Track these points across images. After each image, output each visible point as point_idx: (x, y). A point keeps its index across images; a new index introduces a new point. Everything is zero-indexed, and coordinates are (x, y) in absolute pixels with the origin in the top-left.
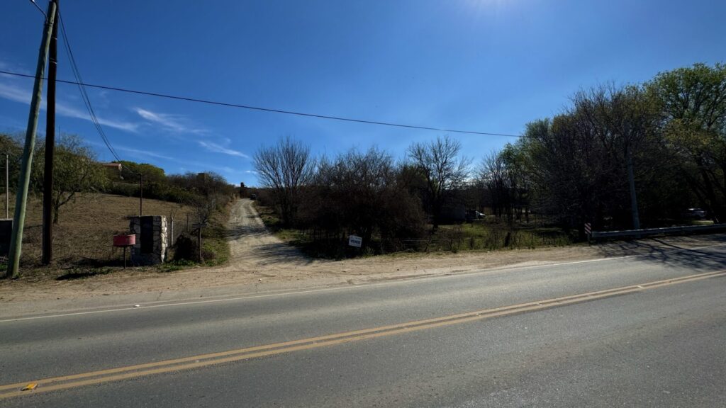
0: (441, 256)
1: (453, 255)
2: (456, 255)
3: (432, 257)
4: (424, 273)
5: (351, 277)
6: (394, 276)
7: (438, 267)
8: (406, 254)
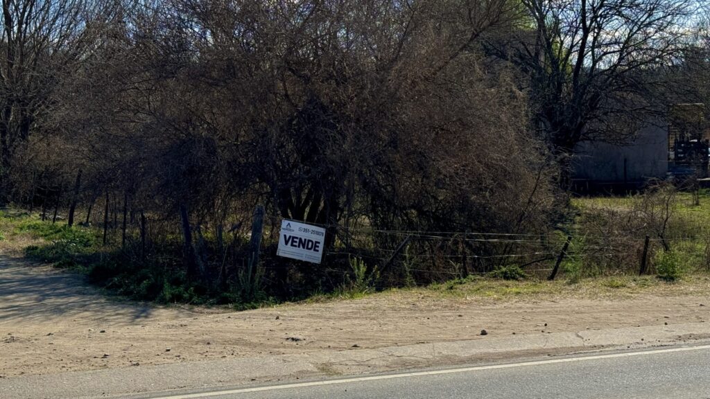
0: (623, 291)
1: (663, 286)
2: (674, 288)
3: (593, 296)
4: (578, 343)
5: (326, 357)
6: (474, 352)
7: (621, 324)
8: (494, 283)
